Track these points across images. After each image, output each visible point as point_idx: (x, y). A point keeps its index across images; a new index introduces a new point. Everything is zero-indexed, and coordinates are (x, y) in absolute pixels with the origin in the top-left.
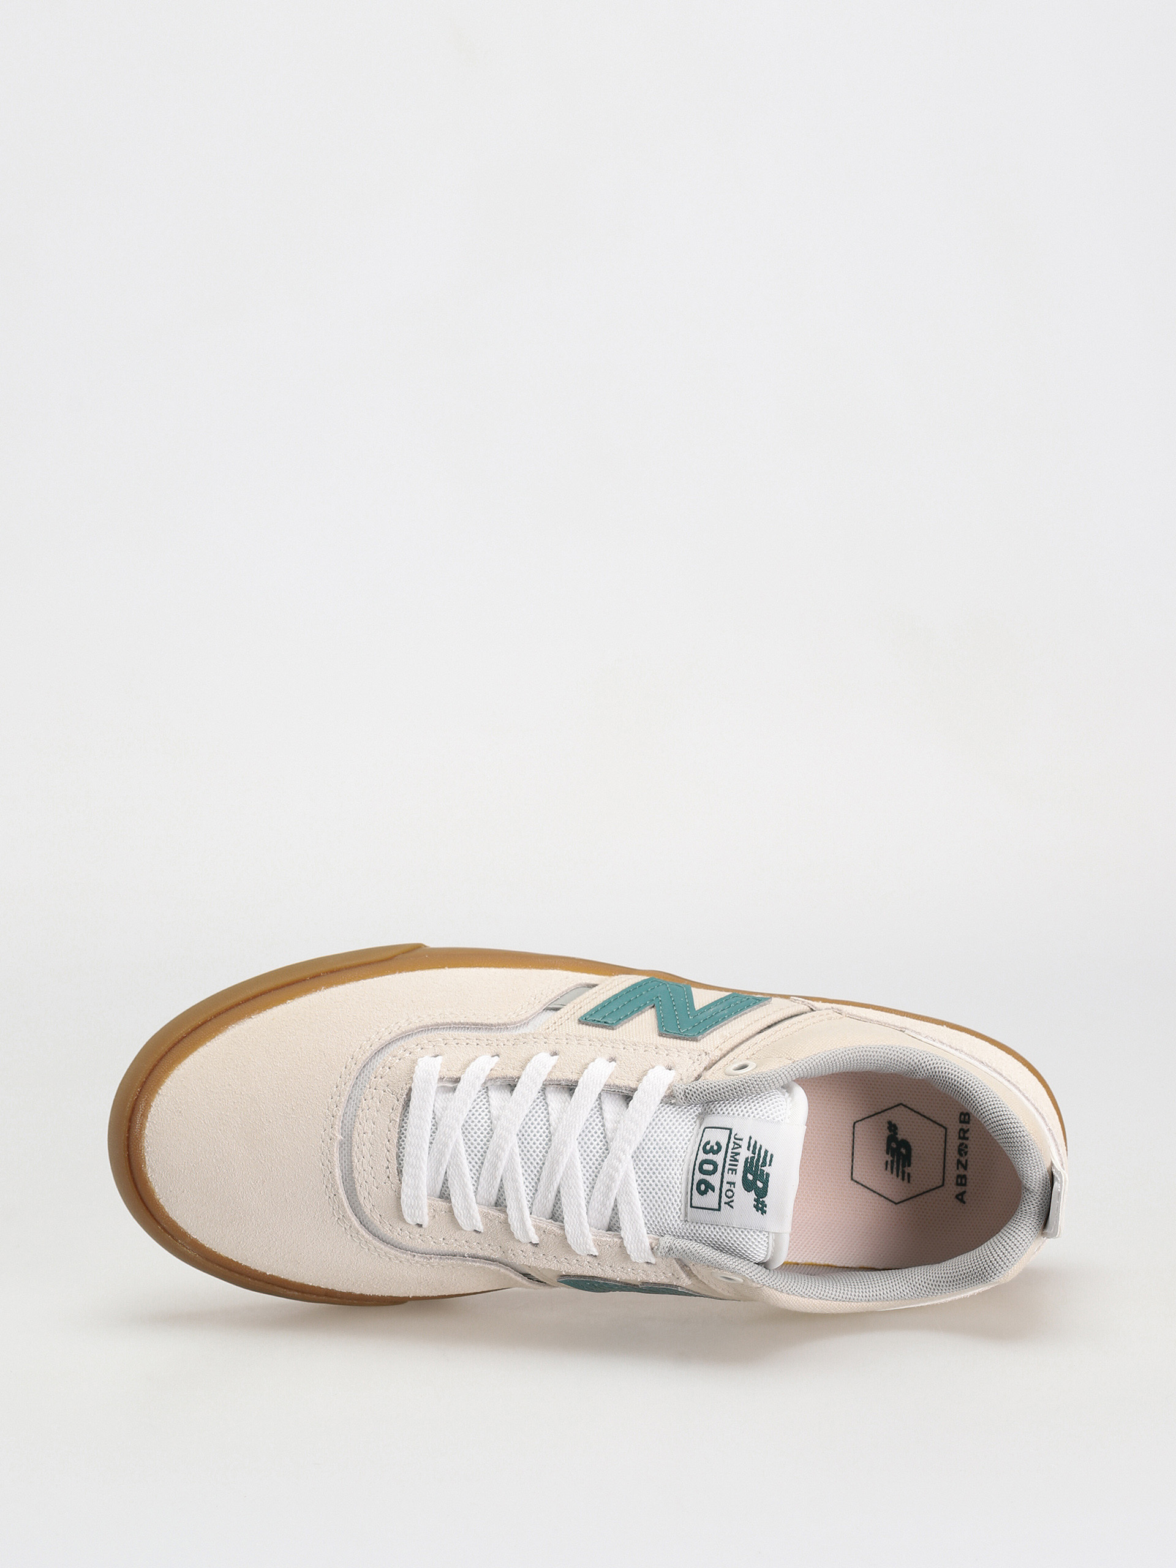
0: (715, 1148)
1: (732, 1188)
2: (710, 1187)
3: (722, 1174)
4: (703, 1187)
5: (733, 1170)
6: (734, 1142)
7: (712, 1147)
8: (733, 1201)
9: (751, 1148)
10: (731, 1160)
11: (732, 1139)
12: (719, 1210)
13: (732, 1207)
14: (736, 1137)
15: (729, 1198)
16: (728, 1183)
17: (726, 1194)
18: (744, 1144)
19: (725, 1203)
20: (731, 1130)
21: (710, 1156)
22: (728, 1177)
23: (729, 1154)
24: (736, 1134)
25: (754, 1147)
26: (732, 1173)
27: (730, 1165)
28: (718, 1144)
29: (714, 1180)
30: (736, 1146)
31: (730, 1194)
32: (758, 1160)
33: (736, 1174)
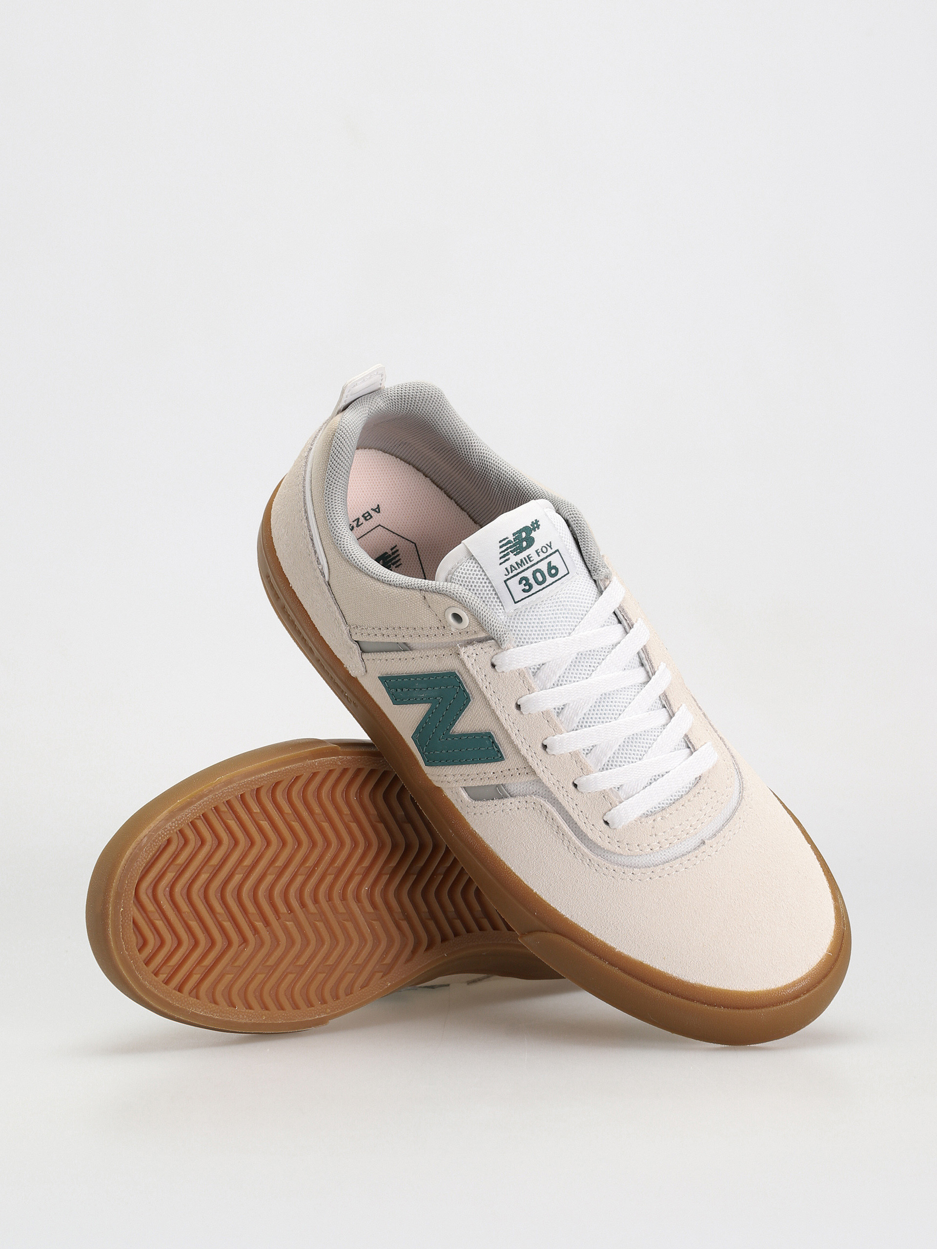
0: (524, 582)
1: (540, 550)
2: (550, 567)
3: (537, 563)
4: (553, 571)
5: (529, 559)
6: (512, 572)
7: (525, 585)
8: (547, 545)
9: (507, 558)
10: (524, 565)
11: (511, 575)
12: (557, 551)
13: (550, 542)
14: (507, 574)
15: (547, 548)
16: (539, 556)
17: (546, 552)
18: (507, 565)
19: (551, 549)
20: (505, 582)
21: (532, 581)
22: (536, 558)
23: (522, 569)
24: (506, 575)
25: (504, 557)
26: (531, 557)
27: (527, 563)
28: (520, 583)
29: (543, 566)
30: (513, 569)
31: (544, 550)
32: (511, 547)
33: (530, 555)
